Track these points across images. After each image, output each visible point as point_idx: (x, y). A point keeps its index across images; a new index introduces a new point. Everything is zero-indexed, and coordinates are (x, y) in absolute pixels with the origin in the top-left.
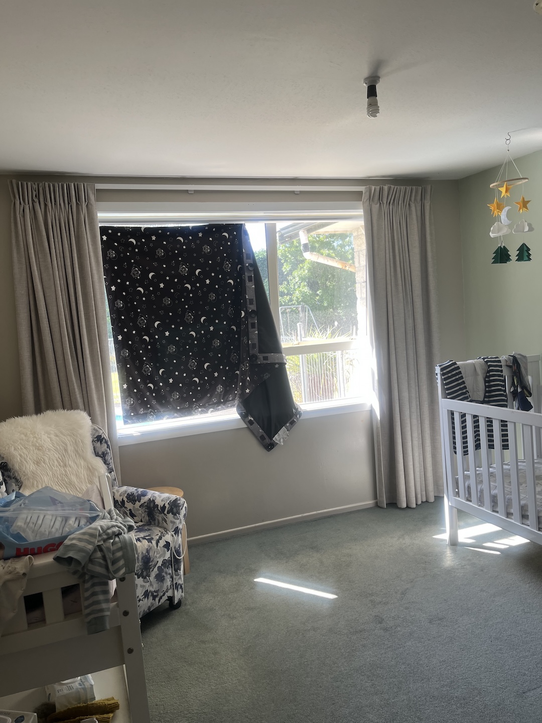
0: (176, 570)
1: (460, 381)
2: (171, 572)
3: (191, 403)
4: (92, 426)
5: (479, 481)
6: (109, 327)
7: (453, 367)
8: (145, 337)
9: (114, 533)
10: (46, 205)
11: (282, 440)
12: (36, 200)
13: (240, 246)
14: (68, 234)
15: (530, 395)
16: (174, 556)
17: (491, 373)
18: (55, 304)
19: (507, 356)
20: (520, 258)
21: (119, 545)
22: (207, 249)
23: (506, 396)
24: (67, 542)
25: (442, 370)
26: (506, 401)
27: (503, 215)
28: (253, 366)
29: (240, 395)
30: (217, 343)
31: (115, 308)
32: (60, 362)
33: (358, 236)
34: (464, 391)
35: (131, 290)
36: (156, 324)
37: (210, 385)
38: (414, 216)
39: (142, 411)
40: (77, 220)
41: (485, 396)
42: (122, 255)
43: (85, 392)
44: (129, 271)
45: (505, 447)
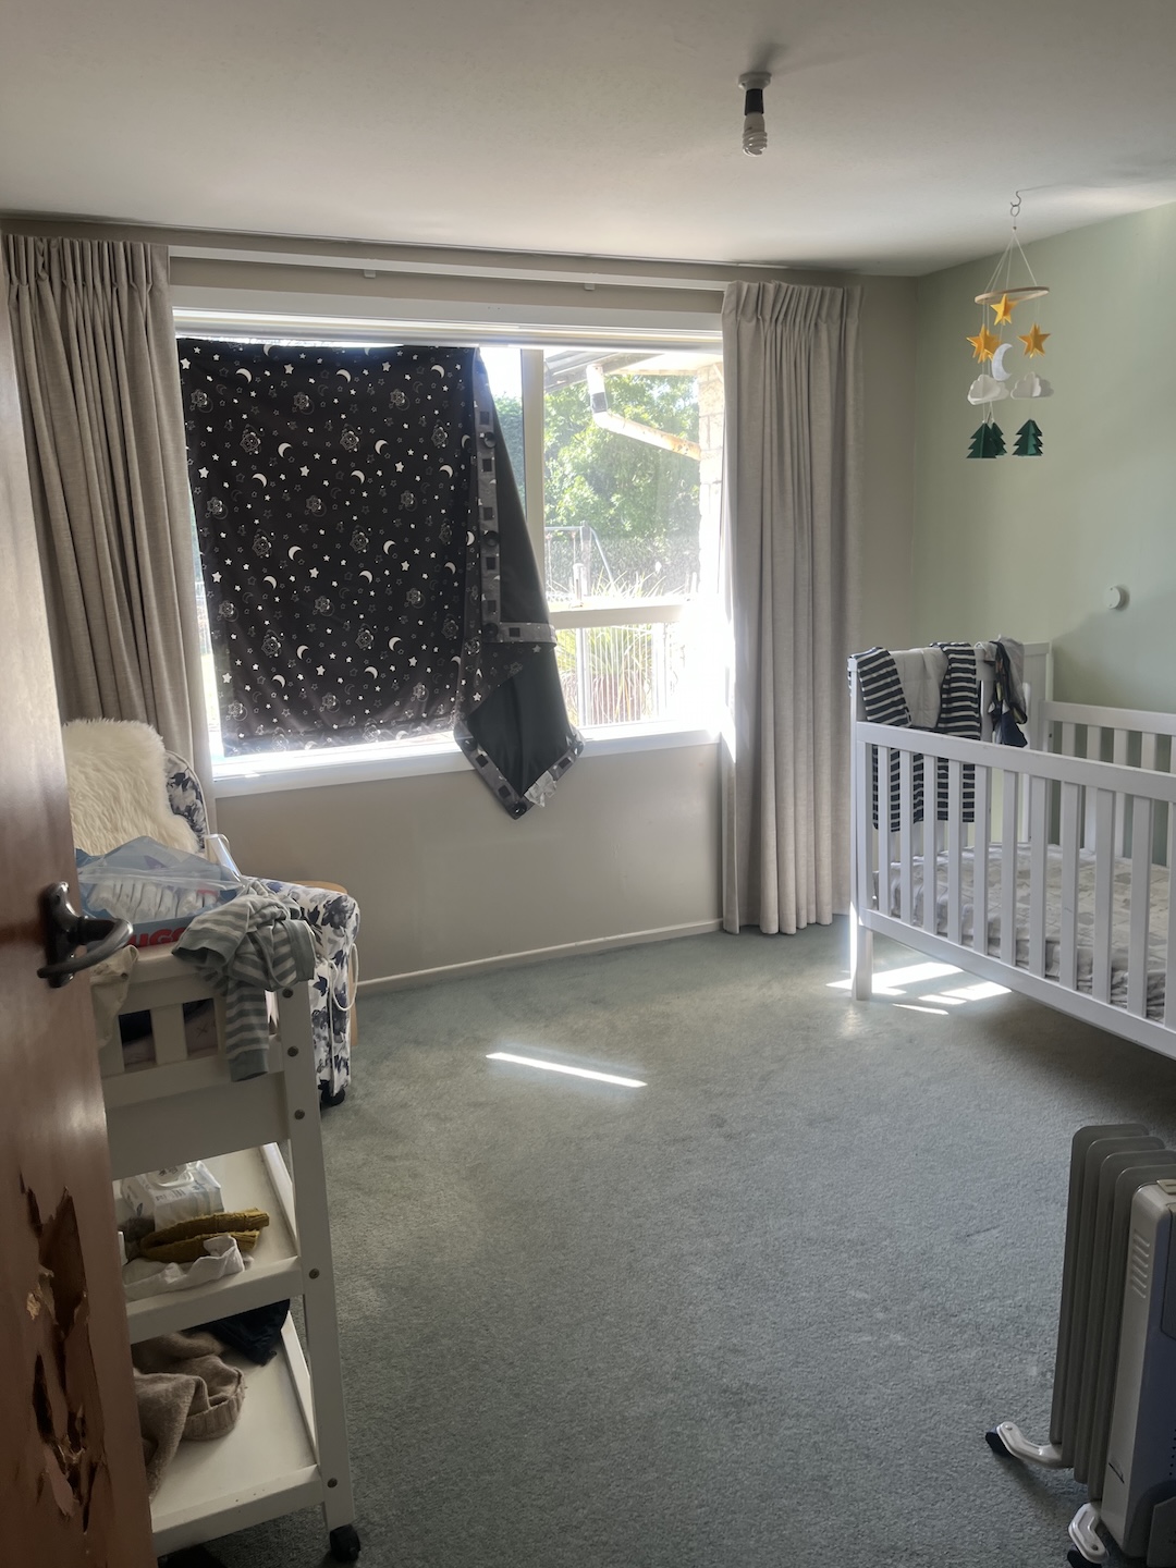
0: (337, 1033)
1: (894, 689)
2: (327, 1035)
3: (362, 718)
4: (164, 755)
5: (917, 879)
6: (196, 553)
7: (882, 660)
8: (269, 579)
9: (273, 915)
10: (64, 287)
11: (542, 798)
12: (44, 275)
13: (468, 396)
14: (111, 352)
15: (1025, 719)
16: (334, 1005)
17: (953, 675)
18: (84, 500)
19: (987, 643)
20: (1022, 449)
21: (285, 935)
22: (400, 398)
23: (979, 720)
24: (192, 925)
25: (860, 665)
26: (980, 730)
27: (996, 360)
28: (490, 645)
29: (462, 704)
30: (416, 596)
31: (207, 516)
32: (97, 622)
33: (708, 383)
34: (901, 707)
35: (241, 477)
36: (293, 551)
37: (402, 683)
38: (825, 351)
39: (260, 730)
40: (129, 321)
41: (940, 720)
42: (222, 403)
43: (148, 686)
44: (236, 436)
45: (968, 817)
